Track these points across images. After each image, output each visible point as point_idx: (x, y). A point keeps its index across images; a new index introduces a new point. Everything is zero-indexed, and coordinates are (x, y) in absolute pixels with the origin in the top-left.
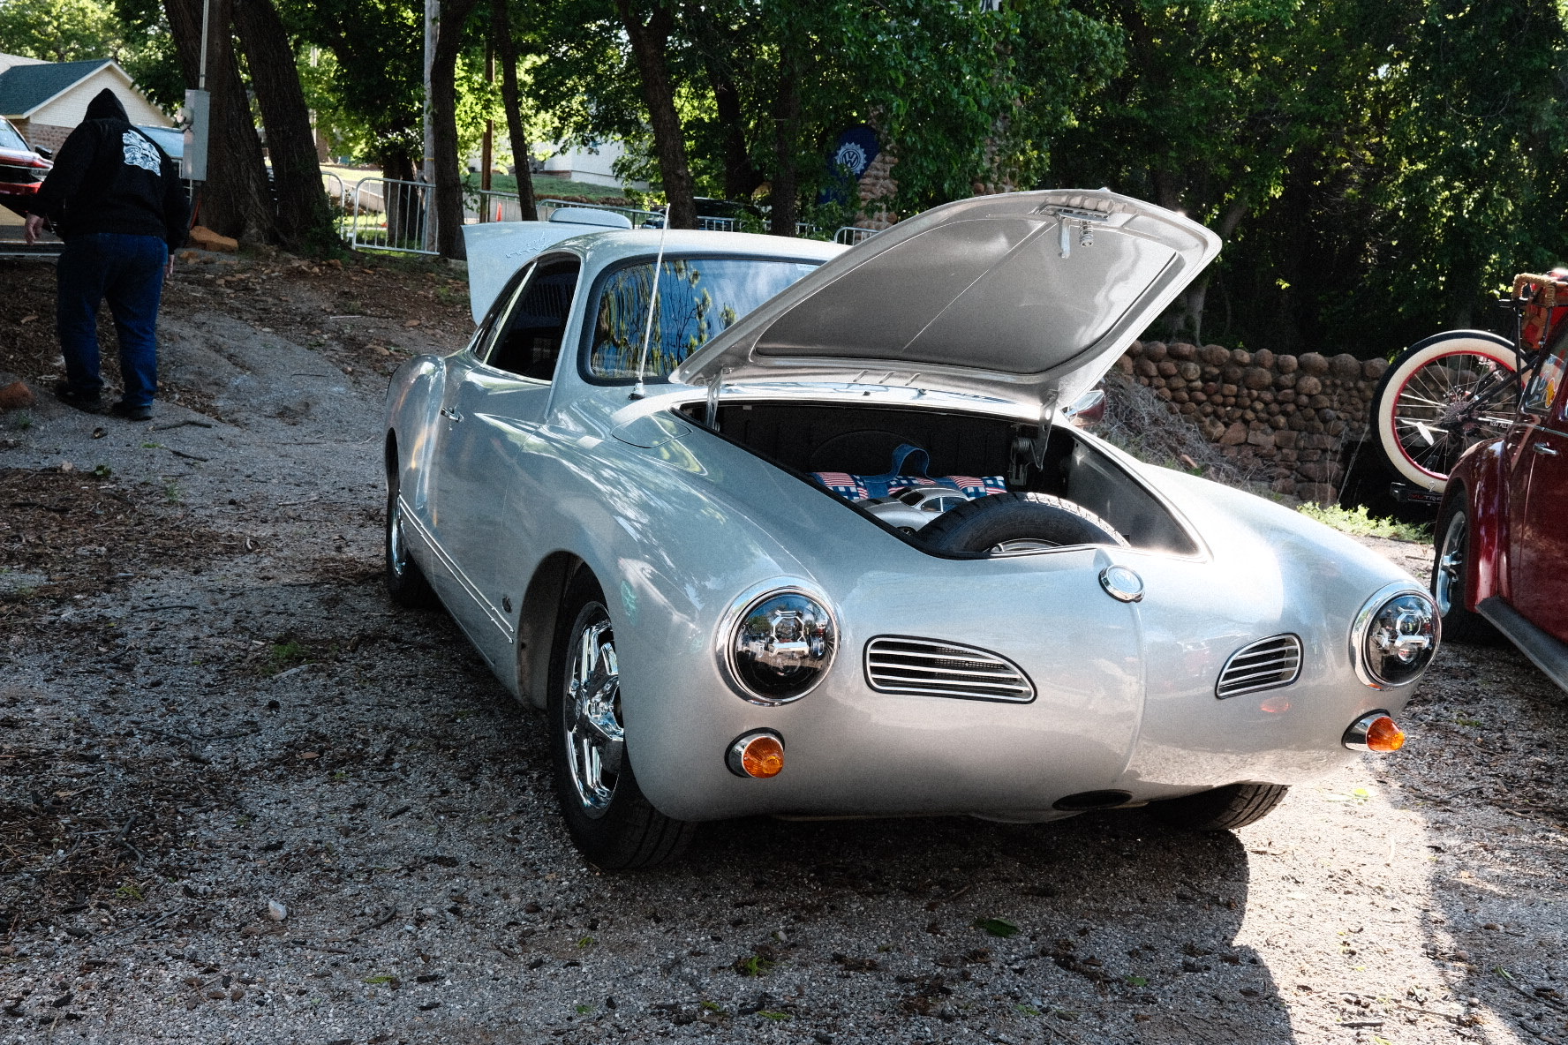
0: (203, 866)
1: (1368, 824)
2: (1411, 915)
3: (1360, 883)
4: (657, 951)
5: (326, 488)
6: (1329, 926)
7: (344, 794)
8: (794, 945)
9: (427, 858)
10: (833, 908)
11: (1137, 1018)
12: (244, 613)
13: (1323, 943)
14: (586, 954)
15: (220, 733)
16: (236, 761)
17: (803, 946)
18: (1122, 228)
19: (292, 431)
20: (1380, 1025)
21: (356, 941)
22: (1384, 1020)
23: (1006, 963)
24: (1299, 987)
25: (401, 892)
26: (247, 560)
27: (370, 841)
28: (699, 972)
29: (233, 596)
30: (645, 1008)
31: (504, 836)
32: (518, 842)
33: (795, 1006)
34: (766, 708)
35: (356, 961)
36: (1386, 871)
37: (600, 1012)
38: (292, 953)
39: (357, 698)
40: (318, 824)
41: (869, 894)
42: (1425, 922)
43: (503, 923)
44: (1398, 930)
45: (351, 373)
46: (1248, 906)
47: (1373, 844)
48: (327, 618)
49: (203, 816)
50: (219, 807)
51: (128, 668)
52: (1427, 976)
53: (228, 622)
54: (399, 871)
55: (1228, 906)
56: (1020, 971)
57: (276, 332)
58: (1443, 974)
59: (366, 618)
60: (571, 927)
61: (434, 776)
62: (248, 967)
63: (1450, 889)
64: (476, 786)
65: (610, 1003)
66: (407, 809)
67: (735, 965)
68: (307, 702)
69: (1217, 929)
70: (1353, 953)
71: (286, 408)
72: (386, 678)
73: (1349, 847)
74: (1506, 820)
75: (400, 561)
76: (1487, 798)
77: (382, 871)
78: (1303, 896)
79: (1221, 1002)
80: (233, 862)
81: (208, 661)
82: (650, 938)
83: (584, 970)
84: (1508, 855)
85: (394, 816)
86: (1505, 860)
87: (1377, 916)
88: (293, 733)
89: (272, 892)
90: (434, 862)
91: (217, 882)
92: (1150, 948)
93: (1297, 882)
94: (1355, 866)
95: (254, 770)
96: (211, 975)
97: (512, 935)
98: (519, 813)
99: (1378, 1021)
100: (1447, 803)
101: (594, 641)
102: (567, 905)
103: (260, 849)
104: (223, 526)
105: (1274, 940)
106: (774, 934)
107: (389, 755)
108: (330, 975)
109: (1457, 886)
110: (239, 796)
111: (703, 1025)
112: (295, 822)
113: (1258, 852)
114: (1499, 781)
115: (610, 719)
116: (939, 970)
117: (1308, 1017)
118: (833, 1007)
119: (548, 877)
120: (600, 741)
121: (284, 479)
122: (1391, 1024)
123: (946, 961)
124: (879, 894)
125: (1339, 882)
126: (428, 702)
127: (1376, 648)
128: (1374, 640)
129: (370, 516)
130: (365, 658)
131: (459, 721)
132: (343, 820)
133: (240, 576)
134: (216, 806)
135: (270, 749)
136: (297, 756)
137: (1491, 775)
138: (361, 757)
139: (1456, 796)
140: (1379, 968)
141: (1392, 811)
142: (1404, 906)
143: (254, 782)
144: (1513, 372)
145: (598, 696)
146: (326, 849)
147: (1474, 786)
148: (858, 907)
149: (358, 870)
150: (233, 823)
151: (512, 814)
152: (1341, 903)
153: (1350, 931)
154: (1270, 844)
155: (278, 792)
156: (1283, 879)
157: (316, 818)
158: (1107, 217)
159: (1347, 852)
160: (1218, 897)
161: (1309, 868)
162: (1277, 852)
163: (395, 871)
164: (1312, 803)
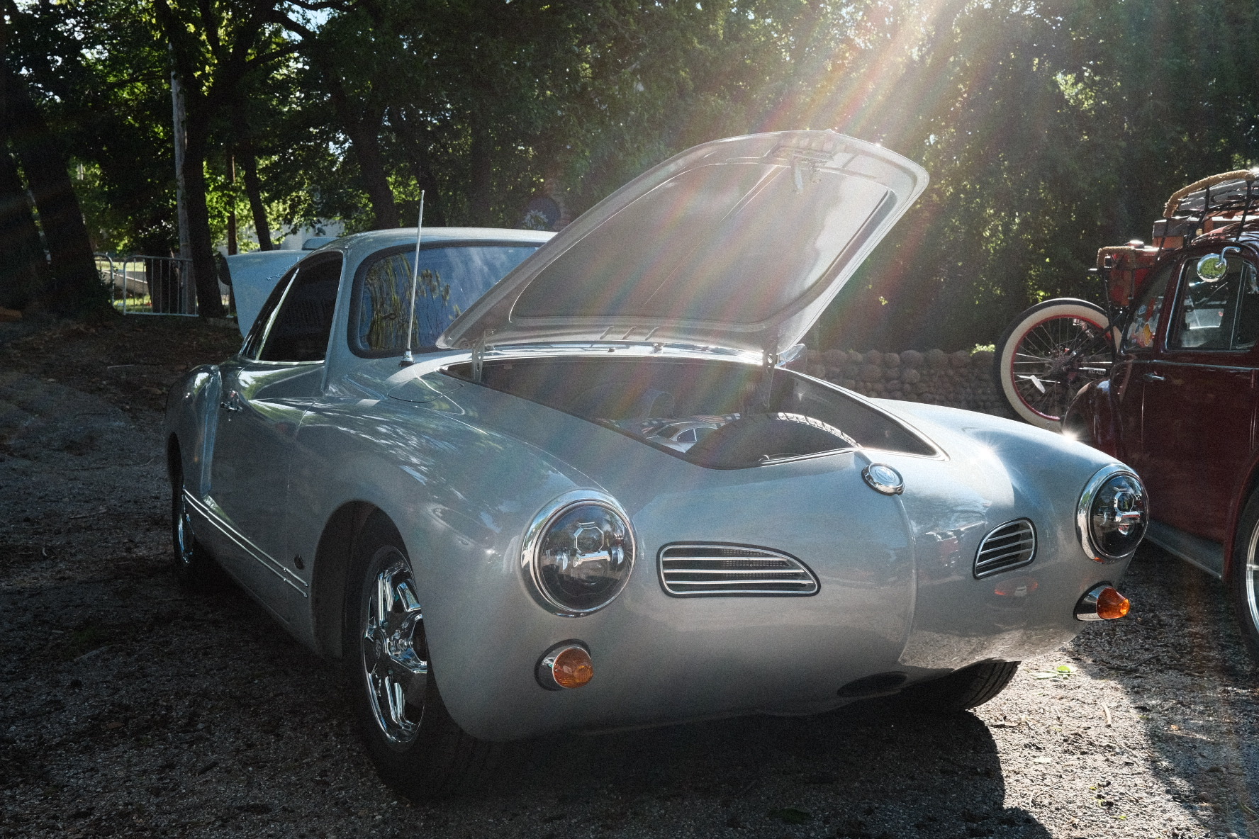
1: (1080, 694)
2: (1141, 767)
3: (1091, 744)
5: (113, 502)
6: (1079, 784)
7: (152, 756)
9: (240, 808)
12: (43, 609)
16: (40, 737)
18: (843, 170)
19: (78, 460)
26: (44, 565)
27: (182, 797)
31: (312, 780)
32: (327, 784)
36: (1109, 731)
39: (157, 671)
40: (127, 788)
41: (666, 798)
42: (1158, 773)
44: (1138, 781)
45: (129, 411)
46: (1004, 774)
47: (1088, 710)
48: (122, 607)
50: (25, 782)
54: (213, 823)
55: (987, 775)
57: (60, 381)
59: (159, 603)
61: (239, 732)
63: (1167, 741)
64: (280, 737)
66: (215, 764)
68: (109, 678)
69: (985, 795)
70: (1110, 804)
71: (72, 442)
73: (1071, 714)
74: (1188, 680)
75: (187, 551)
76: (1165, 664)
77: (197, 824)
78: (1048, 760)
80: (42, 832)
81: (8, 652)
84: (1202, 708)
85: (203, 771)
86: (1201, 713)
87: (1115, 770)
88: (96, 707)
90: (247, 811)
93: (1038, 748)
94: (1082, 730)
95: (58, 745)
98: (324, 757)
100: (1136, 671)
103: (69, 817)
104: (19, 540)
105: (1038, 800)
109: (1172, 737)
110: (45, 769)
112: (104, 788)
114: (1170, 649)
115: (412, 655)
119: (361, 813)
120: (402, 676)
121: (74, 497)
124: (675, 797)
125: (1075, 744)
127: (1098, 526)
128: (1096, 518)
129: (157, 522)
130: (161, 636)
131: (256, 681)
132: (153, 781)
133: (37, 579)
134: (22, 782)
135: (75, 724)
136: (102, 727)
137: (1161, 646)
138: (165, 722)
139: (1141, 665)
140: (1137, 815)
141: (1093, 682)
142: (1134, 759)
143: (60, 755)
144: (1102, 329)
145: (396, 634)
146: (138, 810)
147: (1151, 656)
148: (659, 811)
149: (171, 827)
150: (41, 795)
151: (318, 759)
152: (1081, 762)
153: (1099, 785)
154: (1005, 718)
155: (86, 763)
156: (1026, 746)
157: (125, 782)
158: (831, 158)
159: (1071, 719)
160: (976, 769)
161: (1044, 736)
162: (1014, 725)
163: (209, 824)
164: (1026, 682)
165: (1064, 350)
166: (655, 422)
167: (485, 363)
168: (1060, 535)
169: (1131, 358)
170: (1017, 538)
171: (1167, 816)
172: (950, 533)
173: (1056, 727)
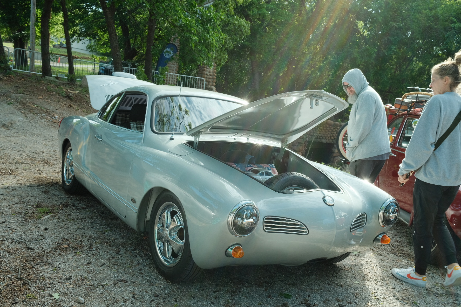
0: (50, 286)
3: (370, 278)
7: (82, 259)
8: (234, 304)
9: (118, 280)
12: (20, 196)
13: (369, 296)
16: (43, 249)
17: (237, 304)
23: (293, 306)
25: (115, 292)
26: (11, 177)
27: (98, 275)
31: (137, 272)
34: (240, 238)
36: (375, 274)
39: (71, 226)
40: (79, 270)
43: (149, 301)
44: (385, 291)
45: (24, 113)
47: (368, 266)
48: (48, 198)
49: (41, 268)
52: (398, 305)
58: (402, 304)
59: (60, 198)
60: (169, 301)
61: (107, 252)
64: (121, 255)
66: (104, 264)
68: (56, 228)
69: (342, 293)
70: (378, 299)
72: (77, 219)
74: (396, 258)
76: (390, 251)
77: (106, 285)
78: (358, 282)
80: (59, 284)
82: (193, 303)
85: (101, 266)
87: (378, 287)
88: (56, 239)
89: (75, 294)
91: (57, 291)
92: (328, 300)
93: (355, 278)
94: (367, 273)
97: (154, 305)
98: (139, 264)
101: (169, 214)
102: (165, 294)
103: (65, 279)
106: (228, 301)
107: (91, 245)
110: (50, 261)
112: (71, 269)
113: (343, 270)
114: (391, 246)
125: (366, 278)
126: (94, 227)
127: (385, 216)
130: (67, 212)
131: (106, 233)
132: (86, 268)
134: (44, 265)
135: (52, 244)
136: (62, 246)
138: (82, 246)
140: (386, 303)
143: (52, 256)
146: (85, 278)
147: (385, 248)
149: (99, 285)
150: (52, 270)
152: (368, 284)
153: (374, 292)
154: (345, 267)
155: (61, 259)
156: (351, 277)
157: (77, 268)
158: (322, 98)
159: (364, 269)
160: (338, 284)
161: (357, 274)
162: (347, 270)
163: (110, 285)
166: (249, 166)
167: (199, 141)
168: (374, 218)
170: (362, 219)
173: (360, 271)
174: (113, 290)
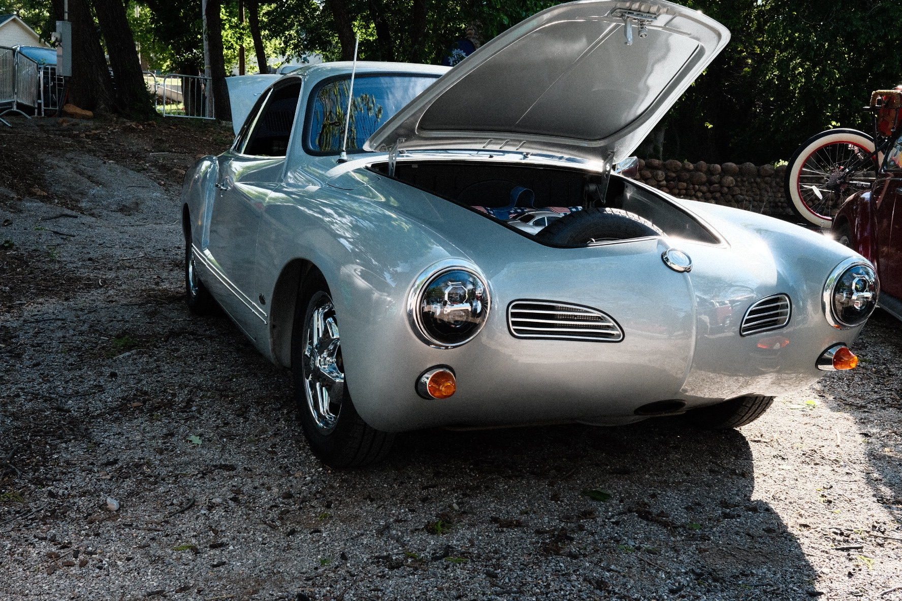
0: (63, 477)
1: (820, 421)
2: (859, 476)
3: (823, 458)
4: (373, 520)
5: (149, 250)
6: (810, 486)
7: (159, 427)
8: (464, 512)
9: (215, 466)
10: (487, 487)
11: (701, 551)
12: (96, 322)
13: (809, 496)
14: (325, 524)
15: (78, 392)
16: (88, 409)
17: (470, 513)
18: (664, 27)
19: (127, 219)
20: (862, 548)
21: (167, 522)
22: (863, 545)
23: (606, 518)
24: (801, 525)
25: (198, 490)
26: (99, 291)
27: (177, 456)
28: (402, 533)
29: (90, 312)
30: (368, 559)
31: (266, 450)
32: (275, 453)
33: (469, 553)
34: (442, 351)
35: (167, 535)
36: (838, 450)
37: (337, 563)
38: (122, 532)
39: (168, 369)
40: (142, 448)
41: (510, 478)
42: (870, 481)
43: (267, 506)
44: (854, 486)
45: (164, 185)
46: (755, 475)
47: (825, 434)
48: (149, 323)
49: (64, 445)
50: (75, 439)
51: (19, 356)
52: (881, 514)
53: (85, 327)
54: (196, 475)
55: (743, 475)
56: (617, 523)
57: (117, 162)
58: (891, 513)
59: (174, 322)
60: (313, 507)
61: (219, 414)
62: (91, 543)
63: (880, 459)
64: (246, 419)
65: (344, 557)
66: (201, 435)
67: (426, 527)
68: (136, 372)
69: (739, 490)
70: (830, 502)
71: (124, 206)
73: (811, 436)
75: (194, 286)
76: (888, 403)
77: (185, 475)
78: (789, 467)
79: (753, 537)
80: (84, 474)
81: (71, 350)
82: (367, 512)
83: (324, 535)
87: (838, 478)
88: (125, 391)
89: (109, 492)
90: (220, 468)
91: (72, 487)
92: (699, 504)
93: (783, 459)
94: (817, 447)
95: (98, 415)
96: (66, 550)
97: (274, 514)
98: (275, 435)
99: (858, 546)
100: (865, 407)
101: (321, 317)
102: (310, 493)
103: (102, 464)
104: (84, 273)
105: (777, 495)
106: (450, 506)
107: (189, 403)
108: (149, 546)
109: (884, 457)
110: (89, 432)
111: (408, 569)
112: (126, 446)
113: (755, 441)
114: (893, 393)
115: (334, 369)
116: (563, 525)
117: (813, 545)
118: (496, 552)
119: (297, 475)
120: (328, 384)
121: (123, 245)
122: (868, 547)
123: (568, 518)
124: (517, 477)
125: (811, 457)
126: (214, 369)
127: (839, 301)
128: (837, 296)
129: (176, 265)
130: (173, 345)
131: (234, 380)
132: (159, 444)
133: (94, 301)
134: (73, 438)
135: (111, 402)
136: (128, 405)
137: (887, 390)
138: (170, 404)
139: (869, 403)
140: (849, 511)
141: (832, 413)
142: (854, 471)
143: (99, 423)
144: (870, 152)
145: (325, 353)
146: (147, 463)
147: (878, 397)
148: (504, 486)
149: (168, 476)
150: (84, 448)
151: (271, 436)
152: (814, 470)
153: (824, 488)
154: (762, 436)
155: (116, 428)
156: (774, 457)
157: (141, 443)
158: (655, 18)
159: (811, 439)
160: (735, 470)
161: (789, 450)
162: (767, 441)
163: (193, 475)
164: (781, 410)
165: (839, 168)
166: (519, 211)
167: (397, 163)
168: (810, 307)
169: (888, 175)
170: (777, 307)
171: (870, 513)
172: (727, 302)
173: (799, 445)
174: (195, 484)
